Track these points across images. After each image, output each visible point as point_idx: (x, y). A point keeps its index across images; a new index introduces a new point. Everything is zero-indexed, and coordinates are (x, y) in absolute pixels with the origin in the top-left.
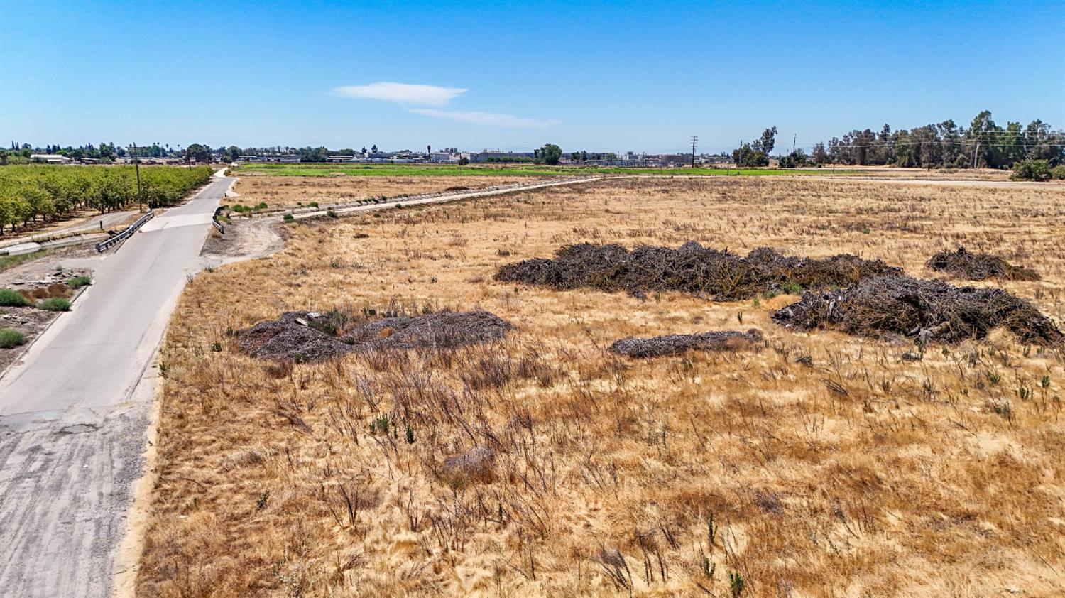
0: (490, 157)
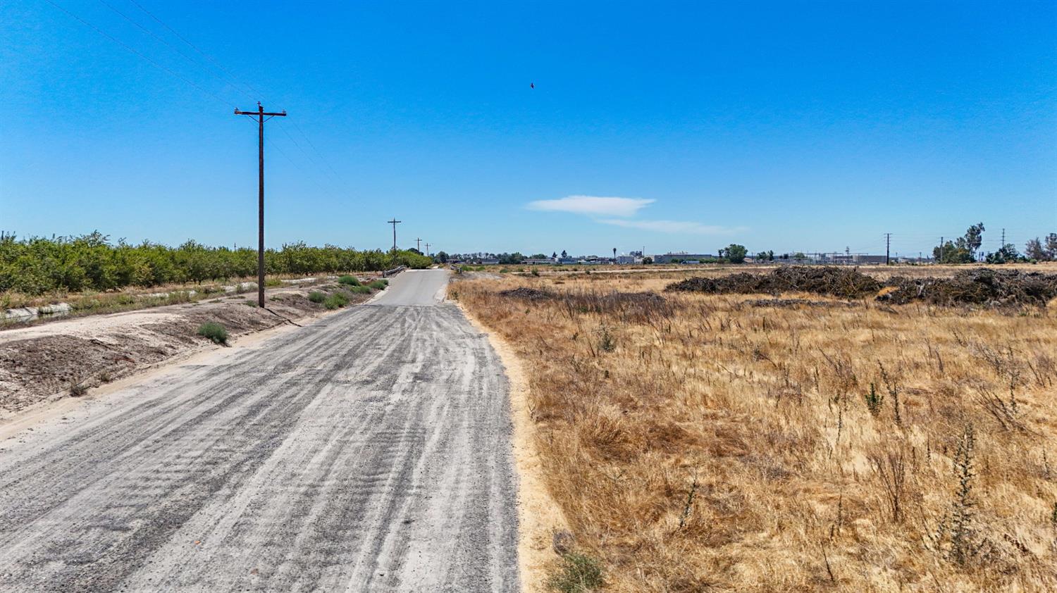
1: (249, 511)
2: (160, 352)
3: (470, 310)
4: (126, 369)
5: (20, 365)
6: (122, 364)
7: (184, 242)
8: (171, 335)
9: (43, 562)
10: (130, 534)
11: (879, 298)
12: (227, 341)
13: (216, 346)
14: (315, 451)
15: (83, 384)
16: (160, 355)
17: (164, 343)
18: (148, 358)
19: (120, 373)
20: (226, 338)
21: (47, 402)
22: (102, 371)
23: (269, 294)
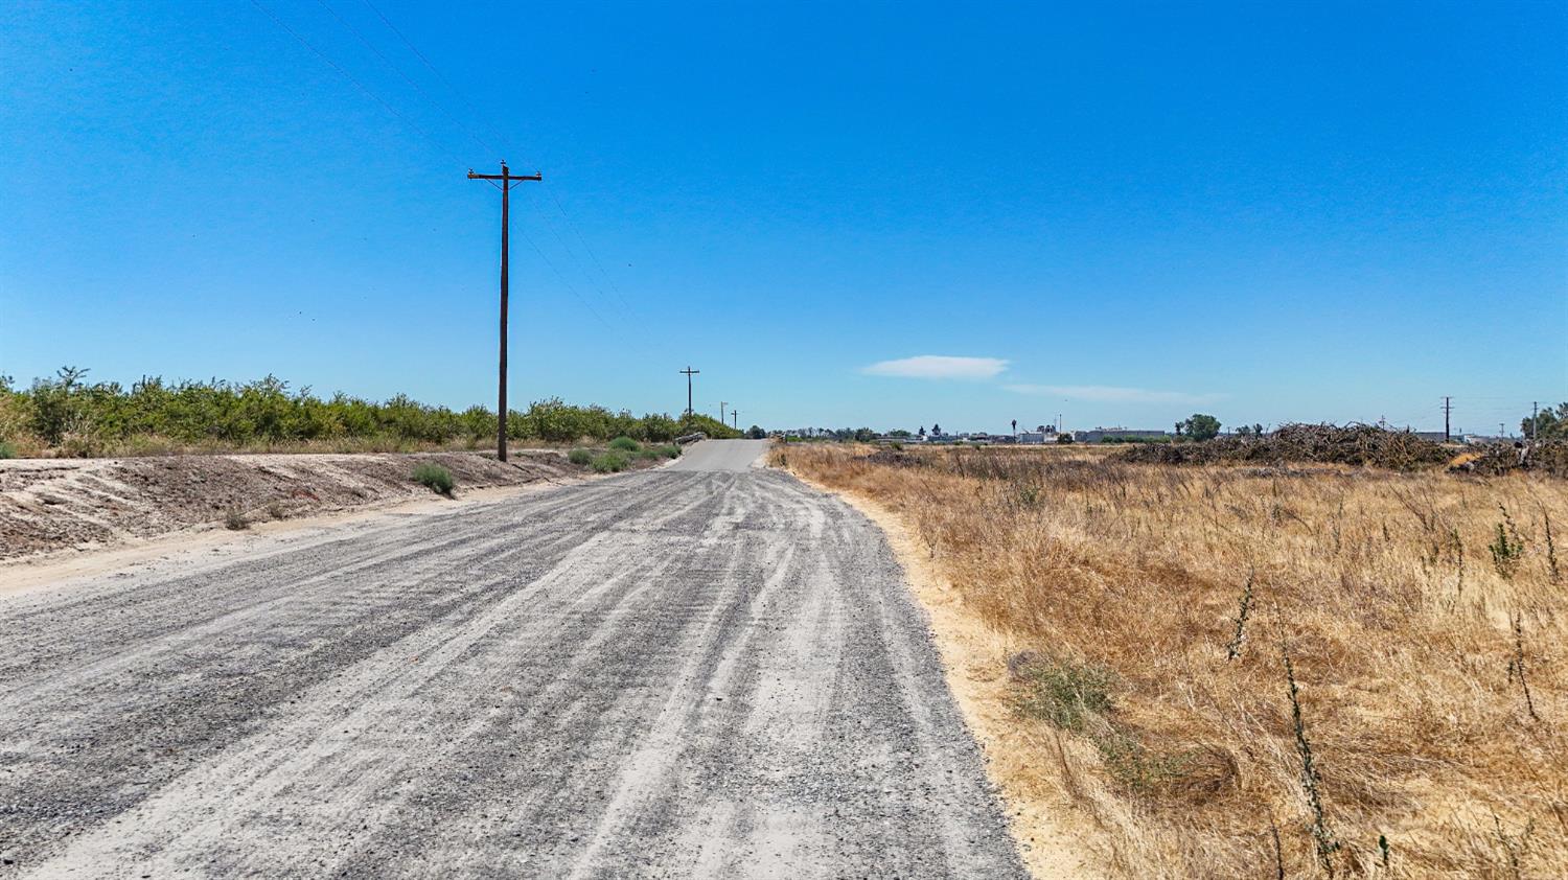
0: (1106, 436)
1: (493, 633)
2: (357, 494)
3: (807, 474)
4: (308, 508)
5: (156, 483)
6: (301, 499)
7: (392, 396)
8: (372, 476)
9: (168, 674)
10: (307, 652)
11: (1452, 469)
12: (453, 492)
13: (436, 496)
14: (594, 583)
15: (246, 515)
16: (357, 498)
17: (362, 485)
18: (340, 498)
19: (299, 510)
20: (451, 488)
21: (191, 532)
22: (272, 504)
23: (511, 451)
